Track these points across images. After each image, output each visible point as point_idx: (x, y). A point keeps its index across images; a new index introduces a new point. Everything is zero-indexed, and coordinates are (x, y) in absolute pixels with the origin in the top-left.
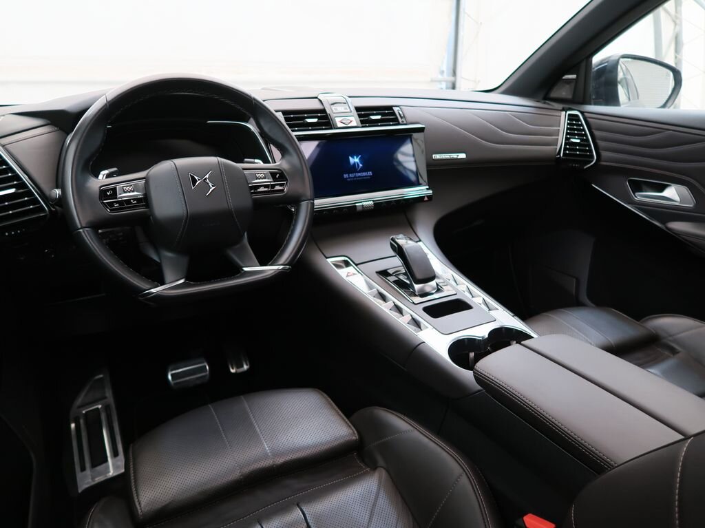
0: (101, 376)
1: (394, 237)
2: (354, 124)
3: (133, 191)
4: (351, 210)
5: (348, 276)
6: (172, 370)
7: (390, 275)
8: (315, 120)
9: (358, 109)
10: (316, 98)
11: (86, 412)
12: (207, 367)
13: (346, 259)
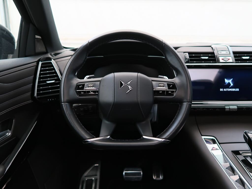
0: (98, 165)
1: (247, 131)
2: (231, 61)
3: (93, 87)
4: (222, 110)
5: (212, 150)
6: (126, 171)
7: (240, 154)
8: (207, 58)
9: (234, 53)
10: (210, 46)
11: (88, 180)
12: (142, 174)
13: (214, 138)
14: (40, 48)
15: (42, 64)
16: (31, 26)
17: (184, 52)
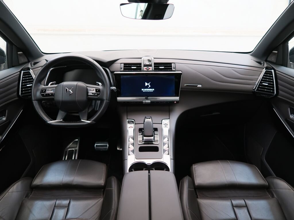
0: (77, 140)
2: (151, 70)
3: (51, 91)
5: (129, 128)
6: (96, 144)
8: (135, 67)
9: (155, 64)
10: (141, 58)
11: (70, 150)
12: (108, 146)
13: (133, 121)
14: (23, 60)
15: (23, 73)
16: (14, 47)
17: (121, 64)
